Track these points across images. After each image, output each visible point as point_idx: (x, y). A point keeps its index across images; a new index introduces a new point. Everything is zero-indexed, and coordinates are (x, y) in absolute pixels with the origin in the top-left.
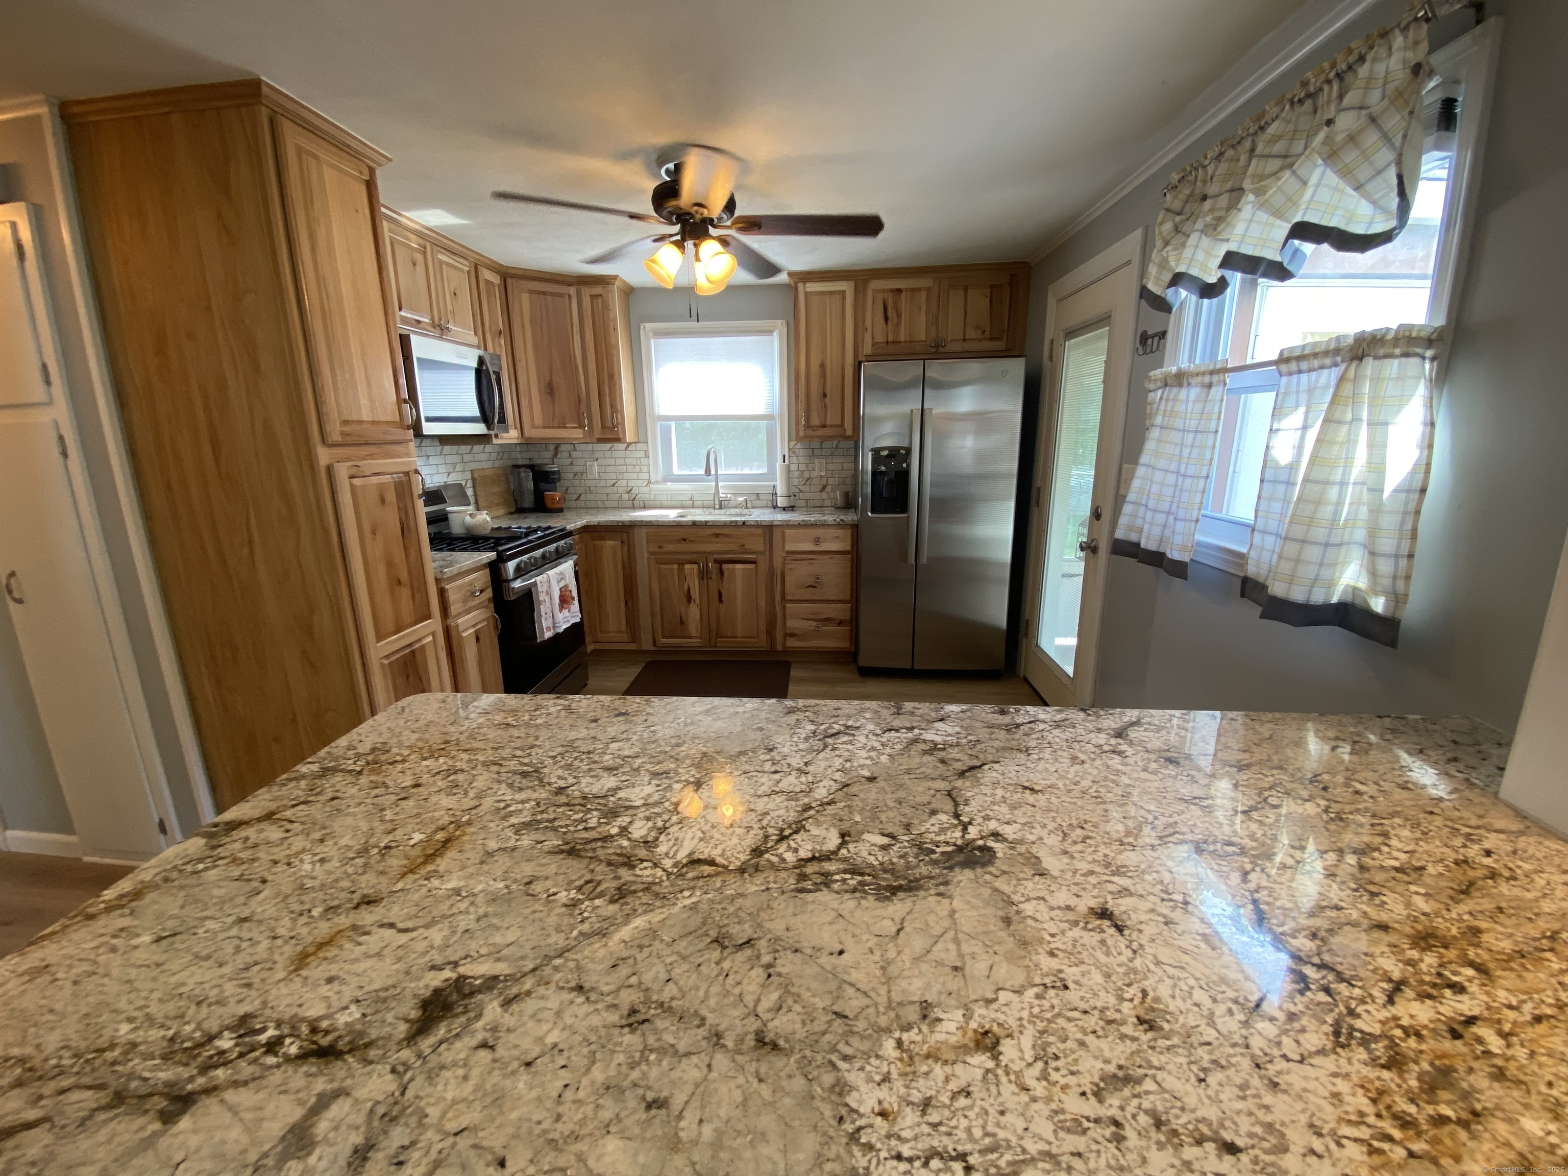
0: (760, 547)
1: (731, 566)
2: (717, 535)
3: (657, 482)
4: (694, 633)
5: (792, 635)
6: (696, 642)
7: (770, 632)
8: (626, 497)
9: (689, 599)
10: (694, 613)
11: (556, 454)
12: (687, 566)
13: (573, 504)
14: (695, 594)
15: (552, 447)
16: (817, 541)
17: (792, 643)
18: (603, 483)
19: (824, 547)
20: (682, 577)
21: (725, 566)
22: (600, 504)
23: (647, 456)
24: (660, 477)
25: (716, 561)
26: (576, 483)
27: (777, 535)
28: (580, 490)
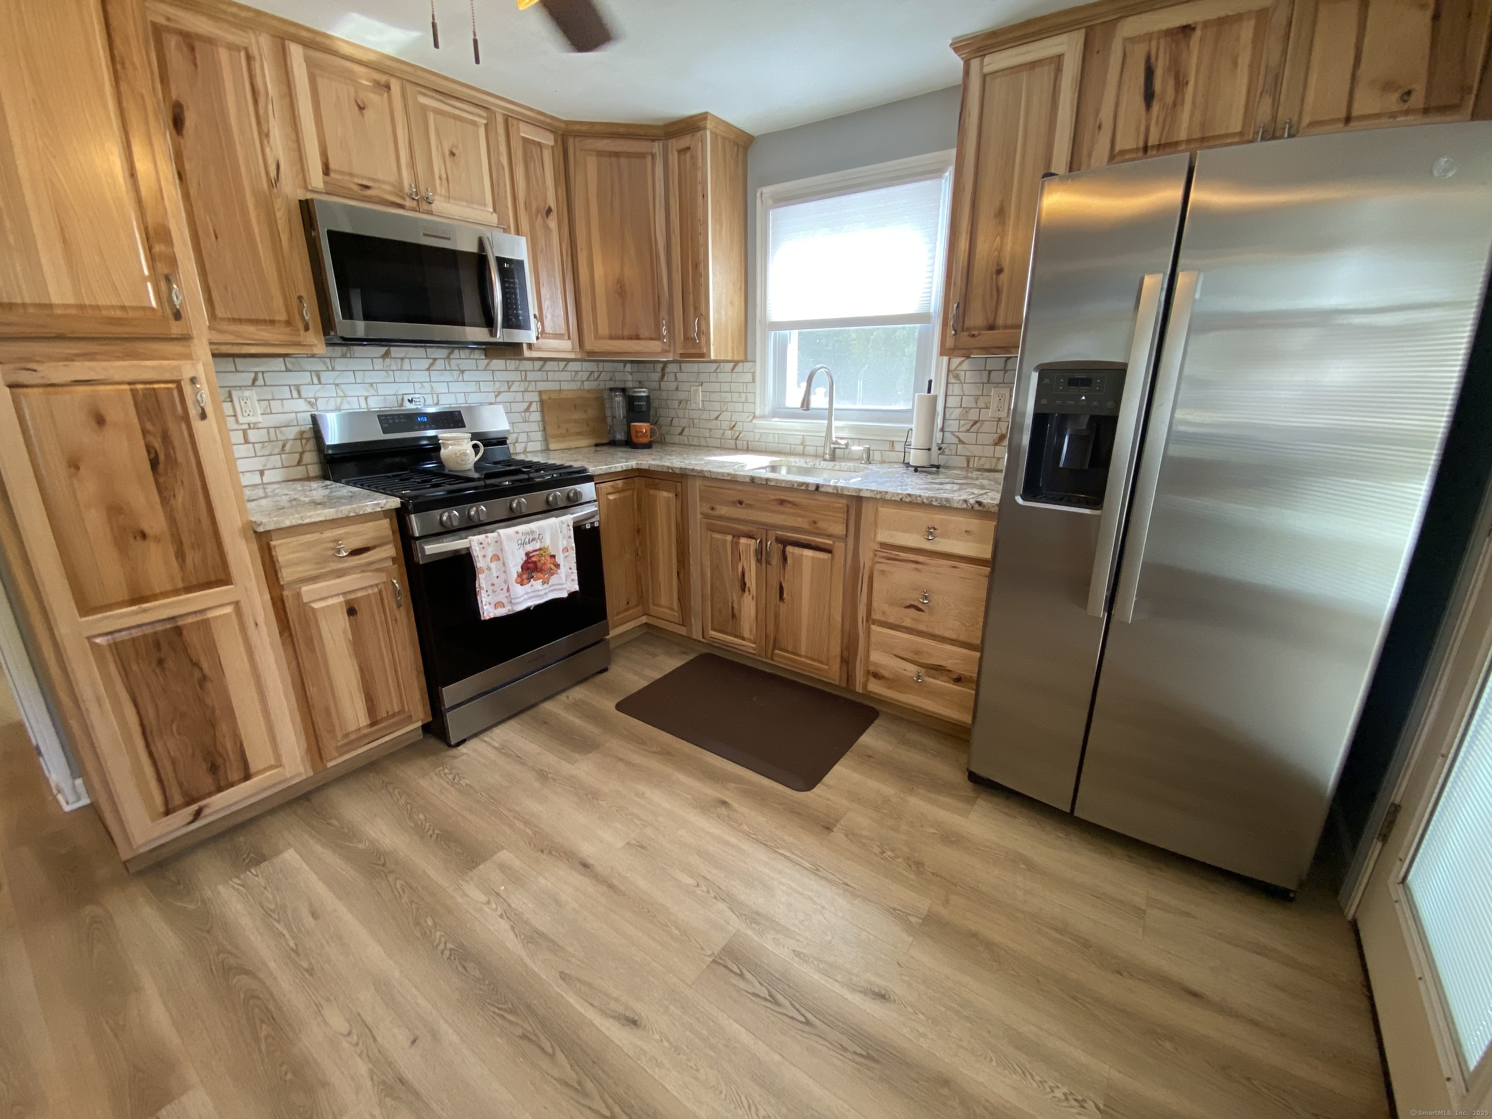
0: (838, 529)
1: (797, 550)
2: (782, 502)
3: (763, 417)
4: (746, 634)
5: (876, 675)
6: (749, 646)
7: (847, 660)
8: (729, 433)
9: (743, 586)
10: (748, 607)
11: (663, 376)
12: (743, 541)
13: (677, 439)
14: (751, 580)
15: (659, 367)
16: (931, 532)
17: (875, 687)
18: (706, 415)
19: (943, 545)
20: (737, 555)
21: (789, 549)
22: (703, 443)
23: (754, 381)
24: (767, 410)
25: (779, 540)
26: (681, 413)
27: (867, 510)
28: (684, 422)
